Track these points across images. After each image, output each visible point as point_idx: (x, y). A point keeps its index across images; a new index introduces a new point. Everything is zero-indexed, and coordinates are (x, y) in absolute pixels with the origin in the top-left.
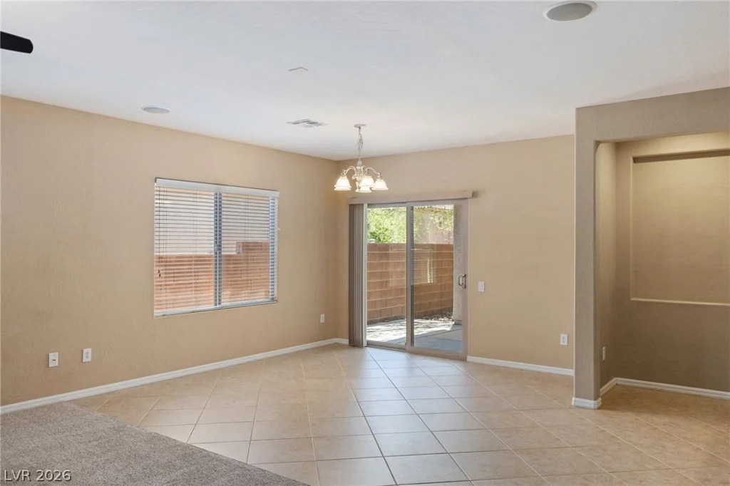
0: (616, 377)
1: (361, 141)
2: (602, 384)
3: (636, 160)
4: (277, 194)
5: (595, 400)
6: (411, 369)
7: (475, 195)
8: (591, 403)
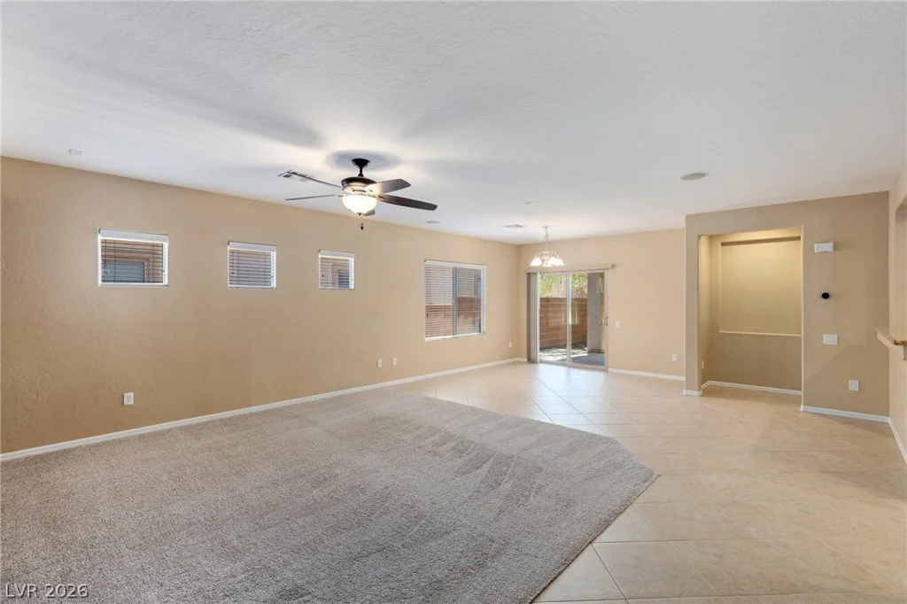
0: (710, 380)
1: (547, 236)
2: (703, 383)
3: (723, 244)
4: (485, 267)
5: (699, 390)
6: (568, 374)
7: (613, 266)
8: (696, 393)
